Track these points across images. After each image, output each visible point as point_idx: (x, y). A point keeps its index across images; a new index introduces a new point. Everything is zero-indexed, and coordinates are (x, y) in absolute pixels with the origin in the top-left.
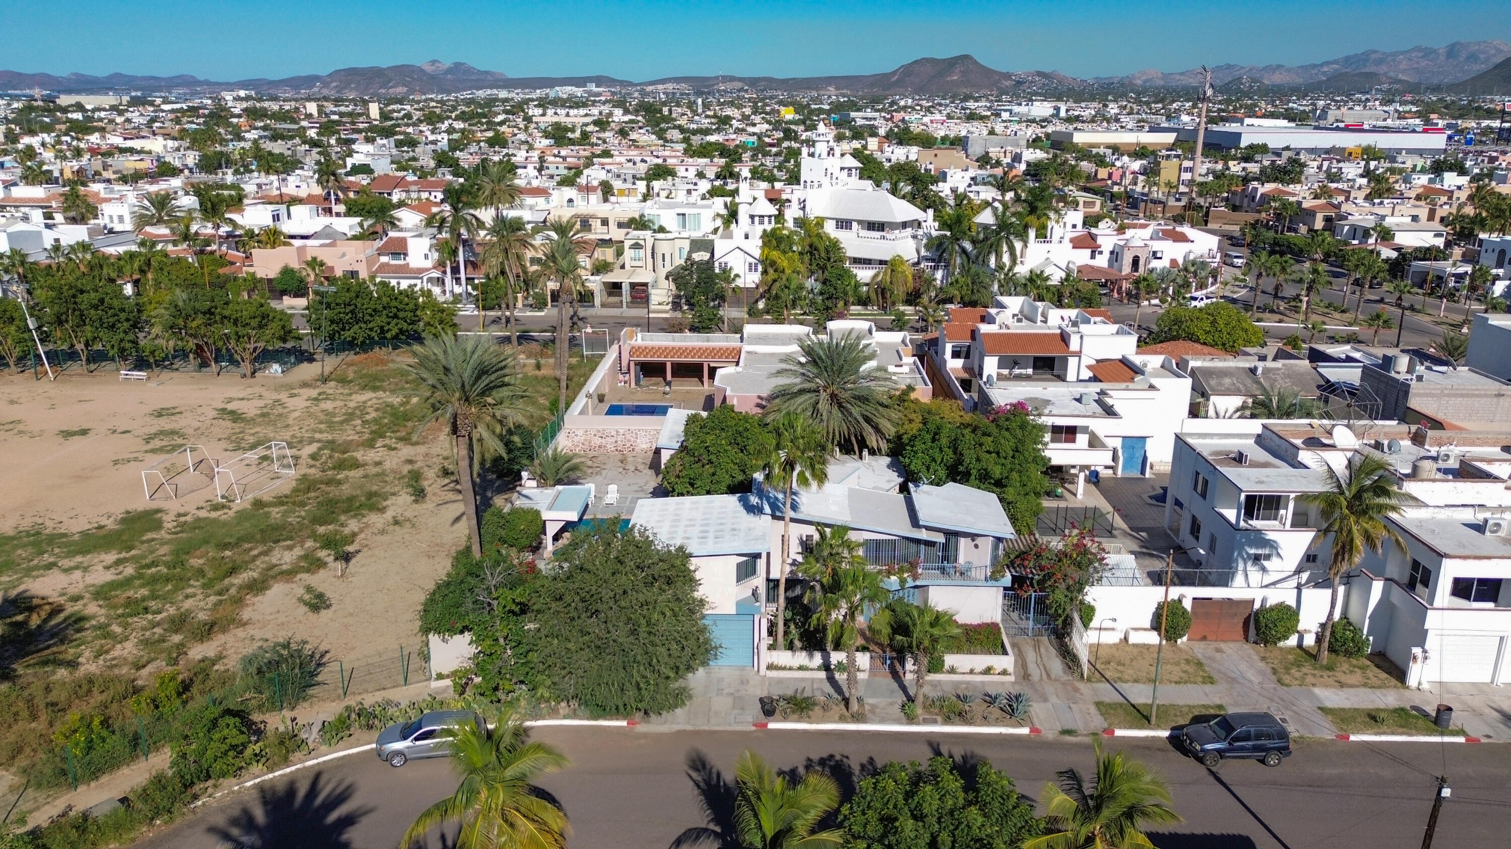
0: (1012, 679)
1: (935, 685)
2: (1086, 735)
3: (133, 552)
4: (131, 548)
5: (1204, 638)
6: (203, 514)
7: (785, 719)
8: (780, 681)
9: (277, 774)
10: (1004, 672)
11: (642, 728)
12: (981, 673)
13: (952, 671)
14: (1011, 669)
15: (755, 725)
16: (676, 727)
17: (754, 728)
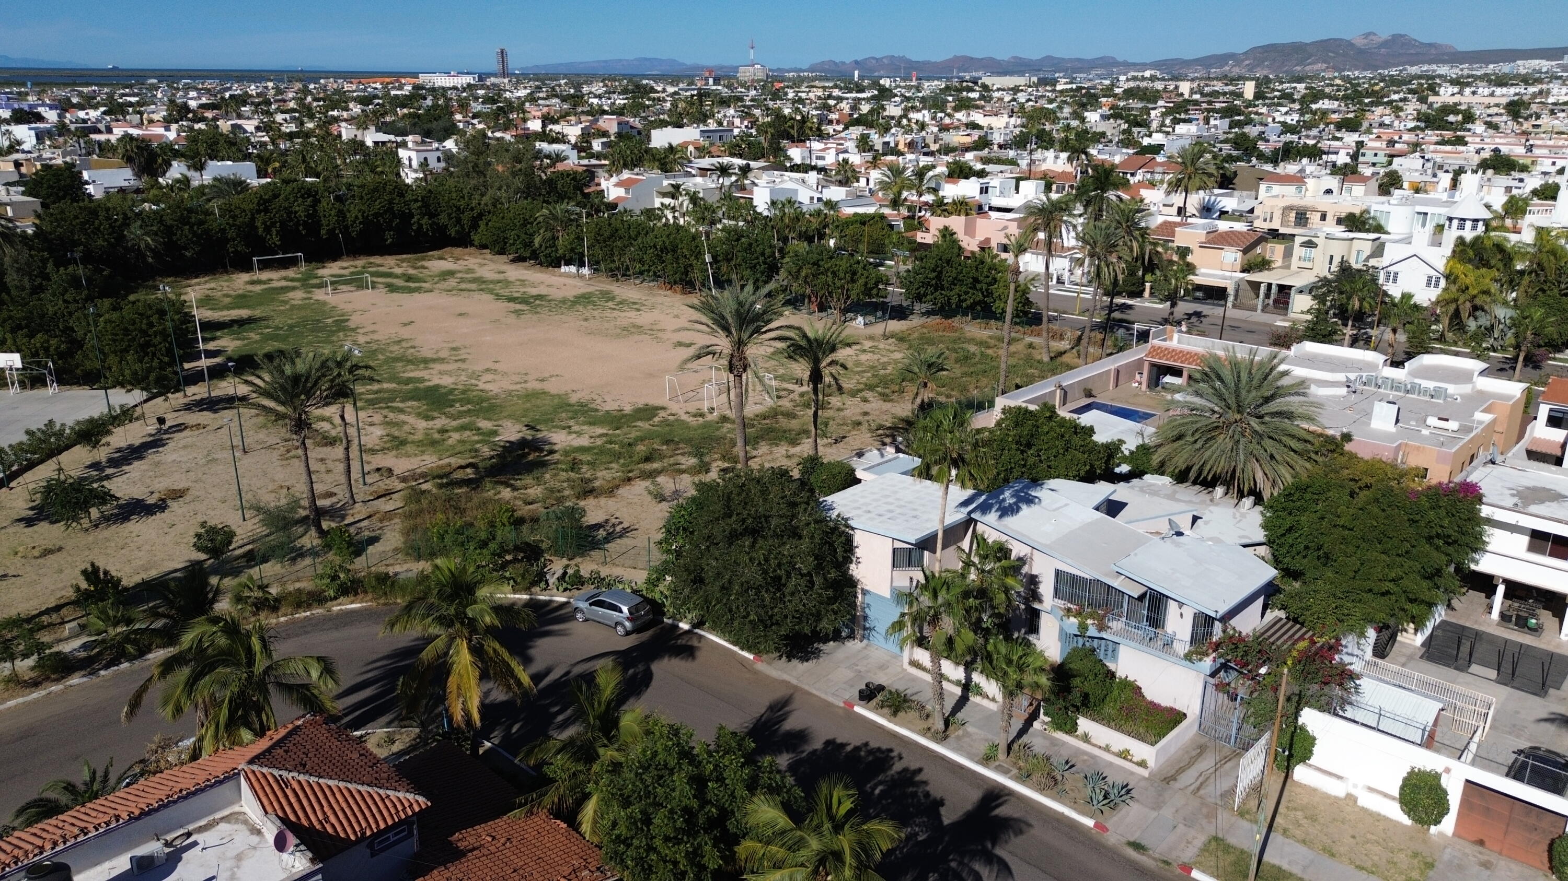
0: (1145, 773)
1: (1054, 742)
2: (1155, 859)
3: (618, 432)
4: (617, 429)
5: (1481, 843)
6: (684, 417)
7: (875, 710)
8: (915, 679)
9: (517, 596)
10: (1142, 764)
11: (761, 666)
12: (1114, 753)
13: (1086, 738)
14: (1151, 763)
15: (845, 703)
16: (786, 677)
17: (842, 705)
